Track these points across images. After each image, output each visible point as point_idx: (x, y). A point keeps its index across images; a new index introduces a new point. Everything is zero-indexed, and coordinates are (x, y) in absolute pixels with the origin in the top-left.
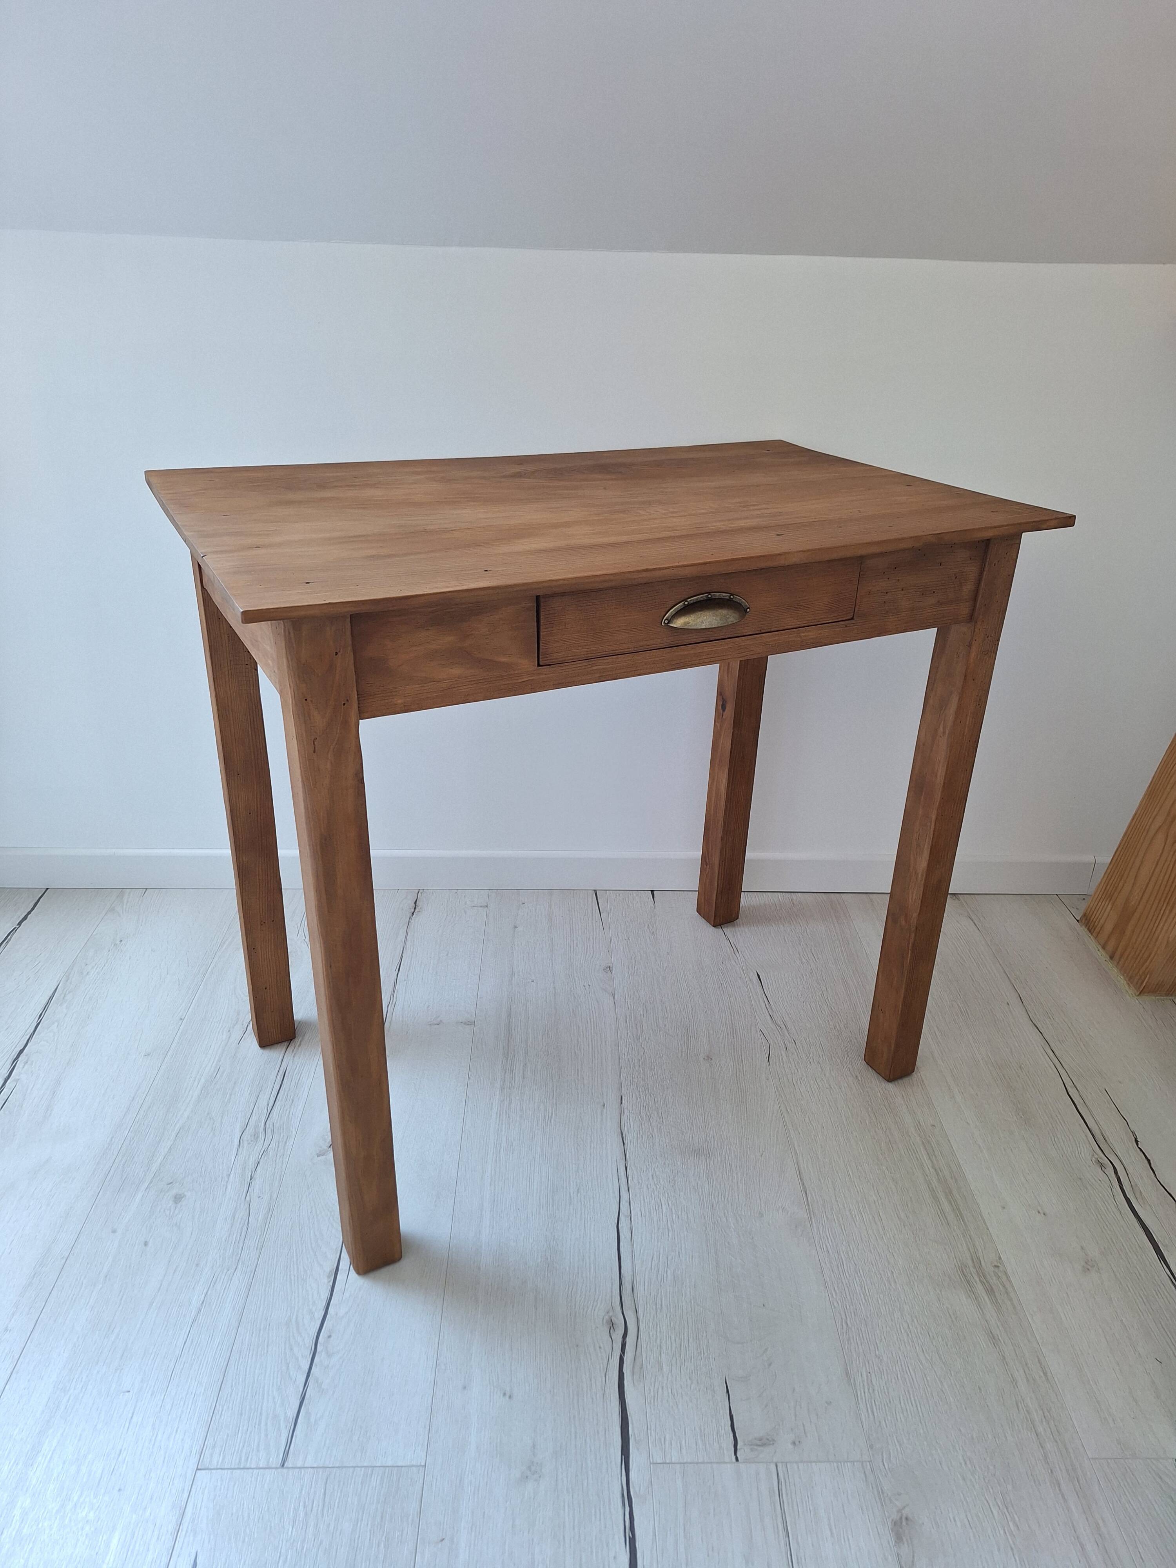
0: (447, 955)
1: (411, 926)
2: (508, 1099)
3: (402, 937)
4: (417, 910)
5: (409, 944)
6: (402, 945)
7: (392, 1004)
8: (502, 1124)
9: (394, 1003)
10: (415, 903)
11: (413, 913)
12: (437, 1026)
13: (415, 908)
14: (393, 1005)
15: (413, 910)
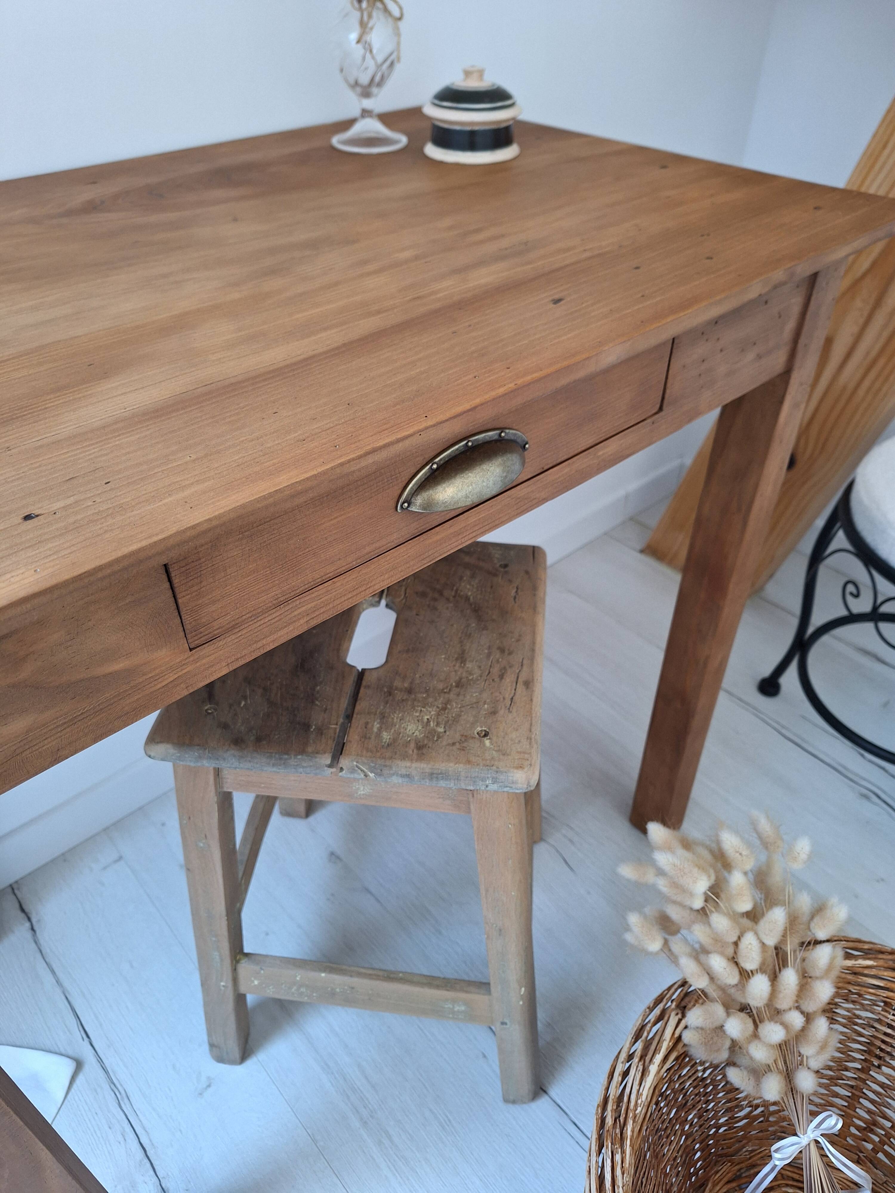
0: (132, 966)
1: (46, 950)
2: (383, 1134)
3: (48, 978)
4: (34, 920)
5: (66, 984)
6: (58, 990)
7: (122, 1098)
8: (408, 1179)
9: (124, 1095)
10: (23, 910)
11: (33, 929)
12: (210, 1090)
13: (29, 919)
14: (126, 1100)
15: (28, 924)
